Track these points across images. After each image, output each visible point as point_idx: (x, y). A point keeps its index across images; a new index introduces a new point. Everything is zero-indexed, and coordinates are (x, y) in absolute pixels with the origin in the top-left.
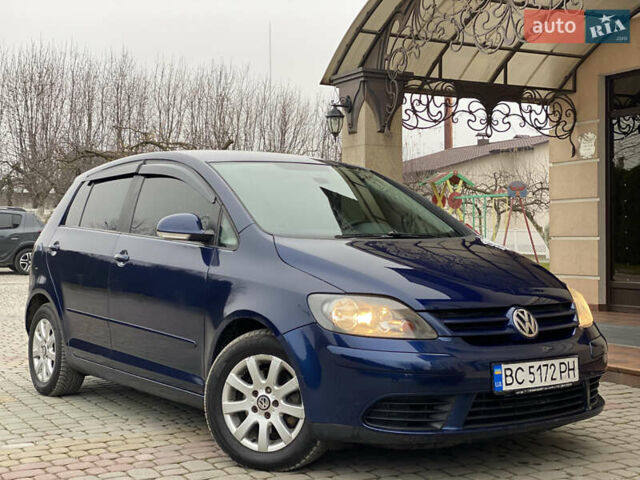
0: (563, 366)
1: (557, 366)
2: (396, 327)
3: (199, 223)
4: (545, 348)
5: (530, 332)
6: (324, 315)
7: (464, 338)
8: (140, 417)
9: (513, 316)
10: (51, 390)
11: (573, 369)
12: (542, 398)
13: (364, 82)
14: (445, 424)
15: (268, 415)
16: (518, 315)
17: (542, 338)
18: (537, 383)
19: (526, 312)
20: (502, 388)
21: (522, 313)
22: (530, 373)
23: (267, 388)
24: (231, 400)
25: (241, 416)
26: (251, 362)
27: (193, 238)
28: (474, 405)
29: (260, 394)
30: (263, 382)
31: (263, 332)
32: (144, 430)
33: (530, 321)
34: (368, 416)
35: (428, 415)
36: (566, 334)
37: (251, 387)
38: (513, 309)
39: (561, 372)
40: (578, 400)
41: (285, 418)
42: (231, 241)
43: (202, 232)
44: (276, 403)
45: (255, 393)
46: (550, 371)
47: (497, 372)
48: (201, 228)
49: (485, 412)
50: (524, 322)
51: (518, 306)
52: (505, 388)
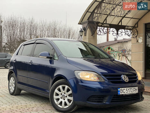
0: (134, 89)
1: (133, 89)
2: (95, 79)
3: (49, 54)
4: (130, 85)
5: (127, 81)
6: (78, 75)
7: (111, 82)
8: (34, 100)
9: (123, 77)
10: (13, 94)
11: (137, 90)
12: (129, 96)
13: (88, 24)
14: (106, 102)
15: (64, 99)
16: (124, 77)
17: (129, 82)
18: (128, 93)
19: (126, 76)
20: (120, 94)
21: (125, 76)
22: (127, 90)
23: (64, 93)
24: (56, 96)
25: (58, 99)
26: (61, 87)
27: (48, 58)
28: (113, 98)
29: (62, 94)
30: (63, 91)
31: (64, 80)
32: (35, 103)
33: (127, 78)
34: (88, 100)
35: (102, 100)
36: (135, 81)
37: (60, 93)
38: (123, 75)
39: (134, 90)
40: (137, 97)
41: (68, 100)
42: (57, 58)
43: (50, 56)
44: (66, 97)
45: (61, 94)
46: (131, 90)
47: (119, 90)
48: (49, 55)
49: (116, 99)
50: (125, 78)
51: (124, 74)
52: (121, 94)
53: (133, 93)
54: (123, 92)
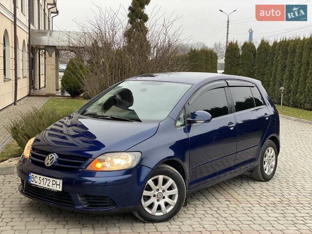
1: (51, 181)
11: (59, 185)
18: (41, 185)
46: (48, 182)
52: (31, 182)
53: (51, 187)
54: (34, 180)
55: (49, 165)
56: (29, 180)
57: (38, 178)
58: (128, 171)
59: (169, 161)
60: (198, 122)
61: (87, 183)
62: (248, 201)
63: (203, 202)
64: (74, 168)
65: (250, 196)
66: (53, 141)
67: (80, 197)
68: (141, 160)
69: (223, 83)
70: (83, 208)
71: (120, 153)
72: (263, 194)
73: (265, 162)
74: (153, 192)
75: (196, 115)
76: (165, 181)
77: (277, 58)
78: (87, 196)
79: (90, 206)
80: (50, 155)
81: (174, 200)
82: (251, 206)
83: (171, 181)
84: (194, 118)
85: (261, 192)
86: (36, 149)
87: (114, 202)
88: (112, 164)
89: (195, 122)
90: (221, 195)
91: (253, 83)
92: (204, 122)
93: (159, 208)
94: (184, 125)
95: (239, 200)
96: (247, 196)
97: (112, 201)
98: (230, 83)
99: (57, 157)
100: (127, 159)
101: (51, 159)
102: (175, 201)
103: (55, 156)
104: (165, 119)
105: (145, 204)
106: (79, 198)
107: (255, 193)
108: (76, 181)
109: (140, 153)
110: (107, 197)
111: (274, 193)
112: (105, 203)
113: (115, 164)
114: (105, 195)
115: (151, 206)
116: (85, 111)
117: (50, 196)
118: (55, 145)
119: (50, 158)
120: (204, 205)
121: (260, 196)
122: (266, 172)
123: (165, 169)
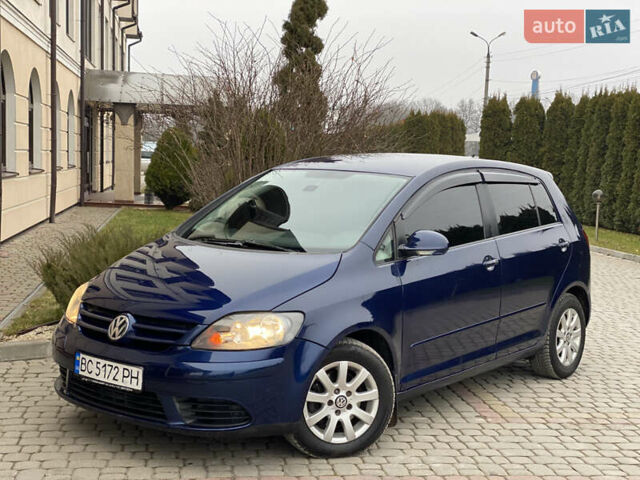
0: (126, 372)
1: (121, 370)
11: (137, 378)
18: (101, 378)
20: (78, 371)
22: (97, 367)
39: (124, 376)
47: (78, 358)
53: (119, 383)
54: (87, 368)
55: (117, 338)
56: (77, 368)
57: (95, 364)
58: (277, 351)
59: (360, 332)
60: (421, 253)
61: (192, 374)
62: (522, 417)
63: (430, 418)
64: (168, 345)
65: (528, 407)
66: (126, 290)
67: (179, 402)
68: (304, 328)
69: (474, 176)
70: (186, 425)
71: (260, 315)
72: (555, 404)
73: (558, 339)
74: (327, 394)
75: (418, 240)
76: (352, 374)
77: (588, 129)
78: (192, 402)
79: (199, 421)
80: (119, 318)
81: (369, 411)
82: (528, 427)
83: (364, 374)
84: (413, 245)
85: (549, 400)
86: (91, 306)
87: (247, 414)
88: (245, 337)
89: (414, 253)
90: (468, 404)
91: (536, 177)
92: (434, 254)
93: (340, 428)
94: (392, 259)
95: (505, 415)
96: (521, 407)
97: (243, 412)
98: (489, 175)
99: (133, 321)
100: (274, 327)
101: (121, 326)
102: (373, 413)
103: (129, 320)
104: (353, 247)
105: (311, 419)
106: (178, 405)
107: (537, 402)
108: (172, 369)
109: (301, 315)
110: (234, 403)
111: (578, 403)
112: (229, 415)
113: (251, 336)
114: (229, 399)
115: (323, 424)
116: (191, 231)
117: (118, 401)
118: (131, 297)
119: (118, 324)
120: (432, 425)
121: (547, 408)
122: (562, 359)
123: (353, 348)
